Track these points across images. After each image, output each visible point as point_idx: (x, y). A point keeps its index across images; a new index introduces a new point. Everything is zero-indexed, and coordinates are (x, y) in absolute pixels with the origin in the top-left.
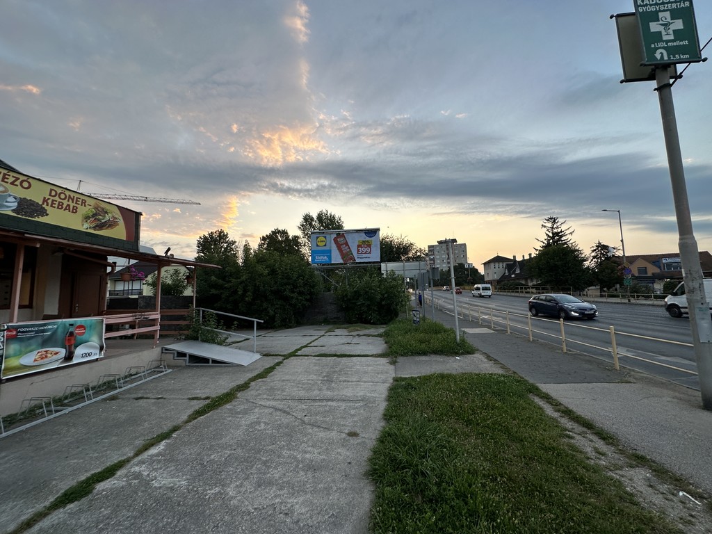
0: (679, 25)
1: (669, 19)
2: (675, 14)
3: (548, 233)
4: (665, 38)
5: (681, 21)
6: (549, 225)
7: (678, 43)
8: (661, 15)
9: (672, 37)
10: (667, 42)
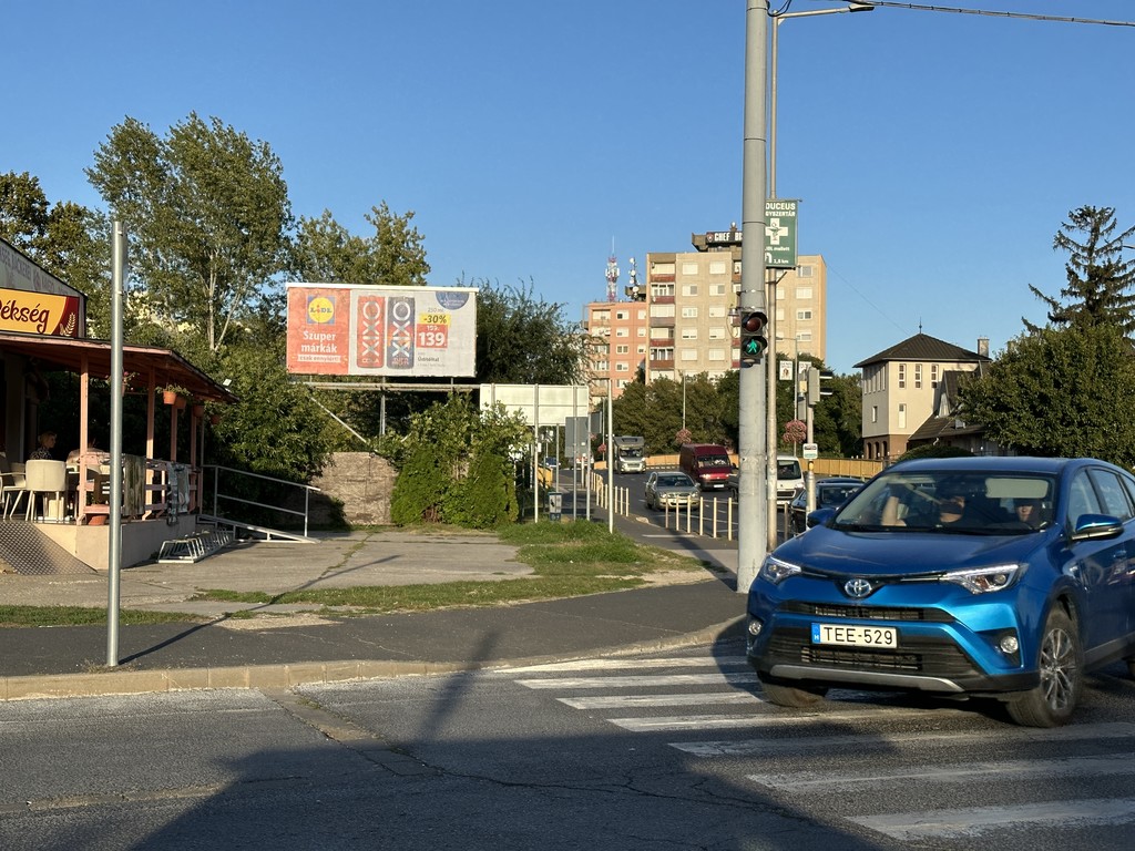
0: (784, 232)
1: (778, 226)
2: (784, 221)
3: (1073, 267)
4: (772, 242)
5: (787, 228)
6: (1082, 237)
7: (782, 249)
8: (772, 220)
9: (777, 243)
10: (774, 246)
